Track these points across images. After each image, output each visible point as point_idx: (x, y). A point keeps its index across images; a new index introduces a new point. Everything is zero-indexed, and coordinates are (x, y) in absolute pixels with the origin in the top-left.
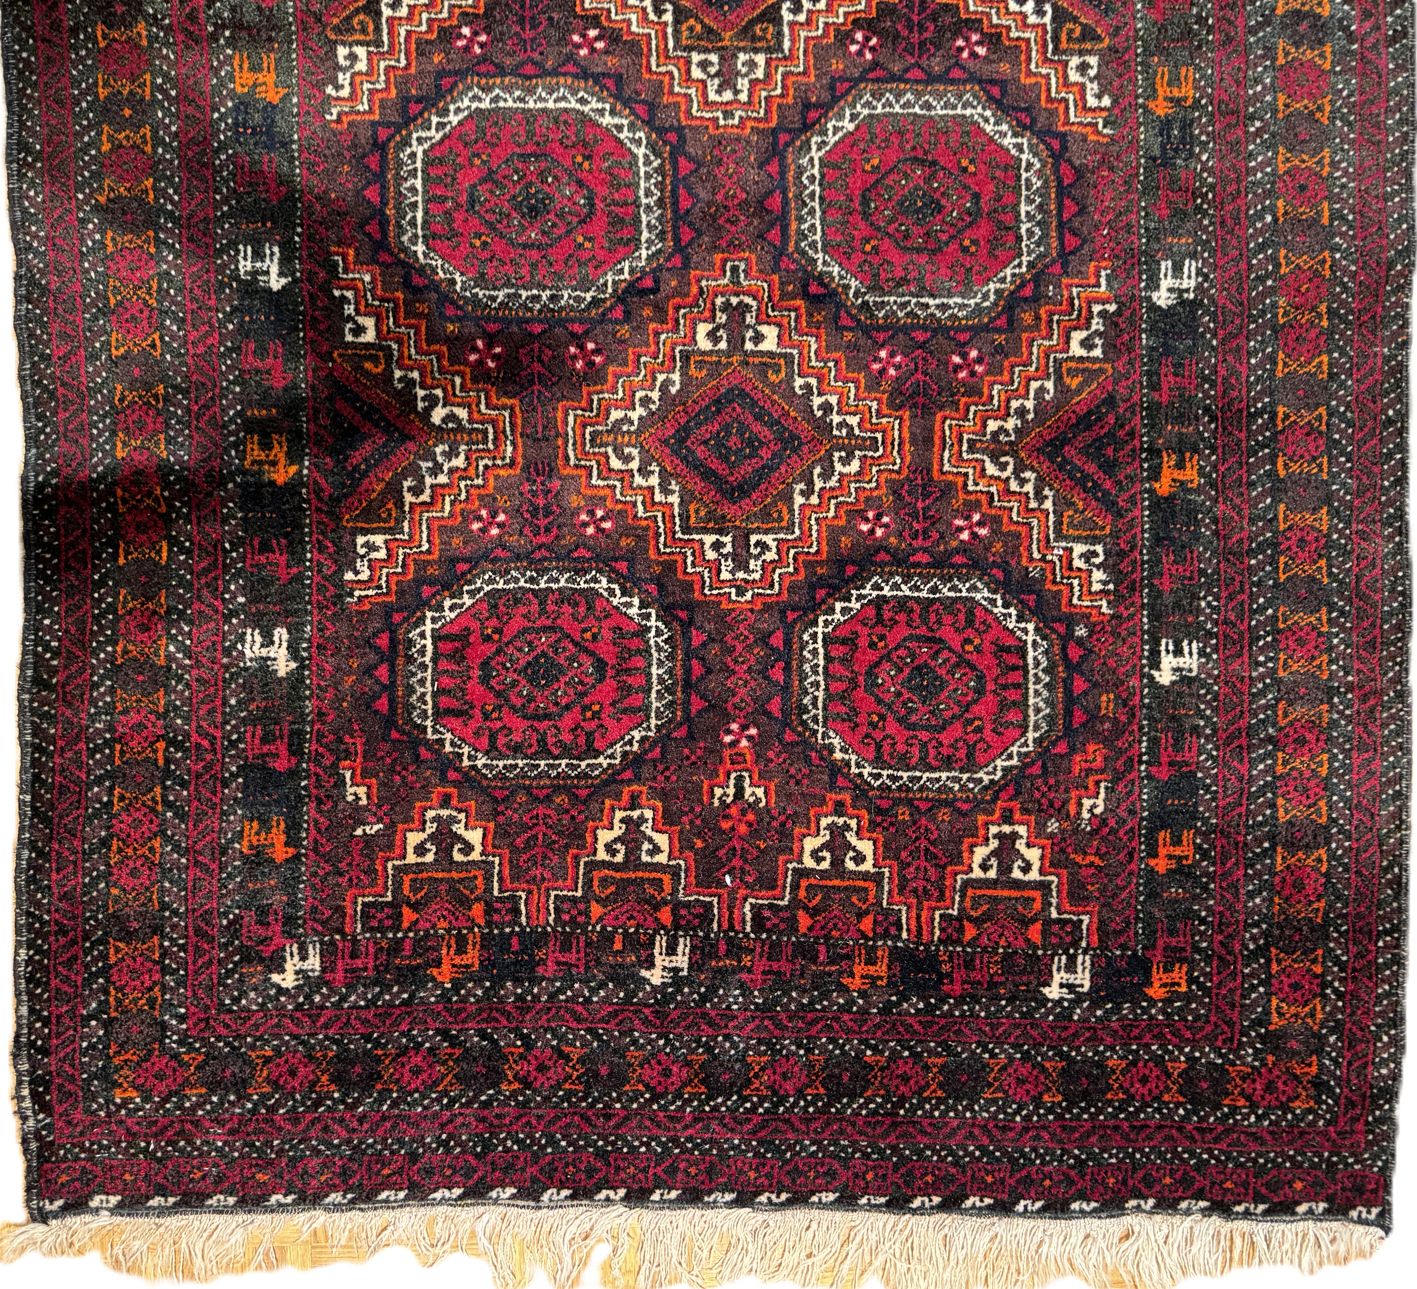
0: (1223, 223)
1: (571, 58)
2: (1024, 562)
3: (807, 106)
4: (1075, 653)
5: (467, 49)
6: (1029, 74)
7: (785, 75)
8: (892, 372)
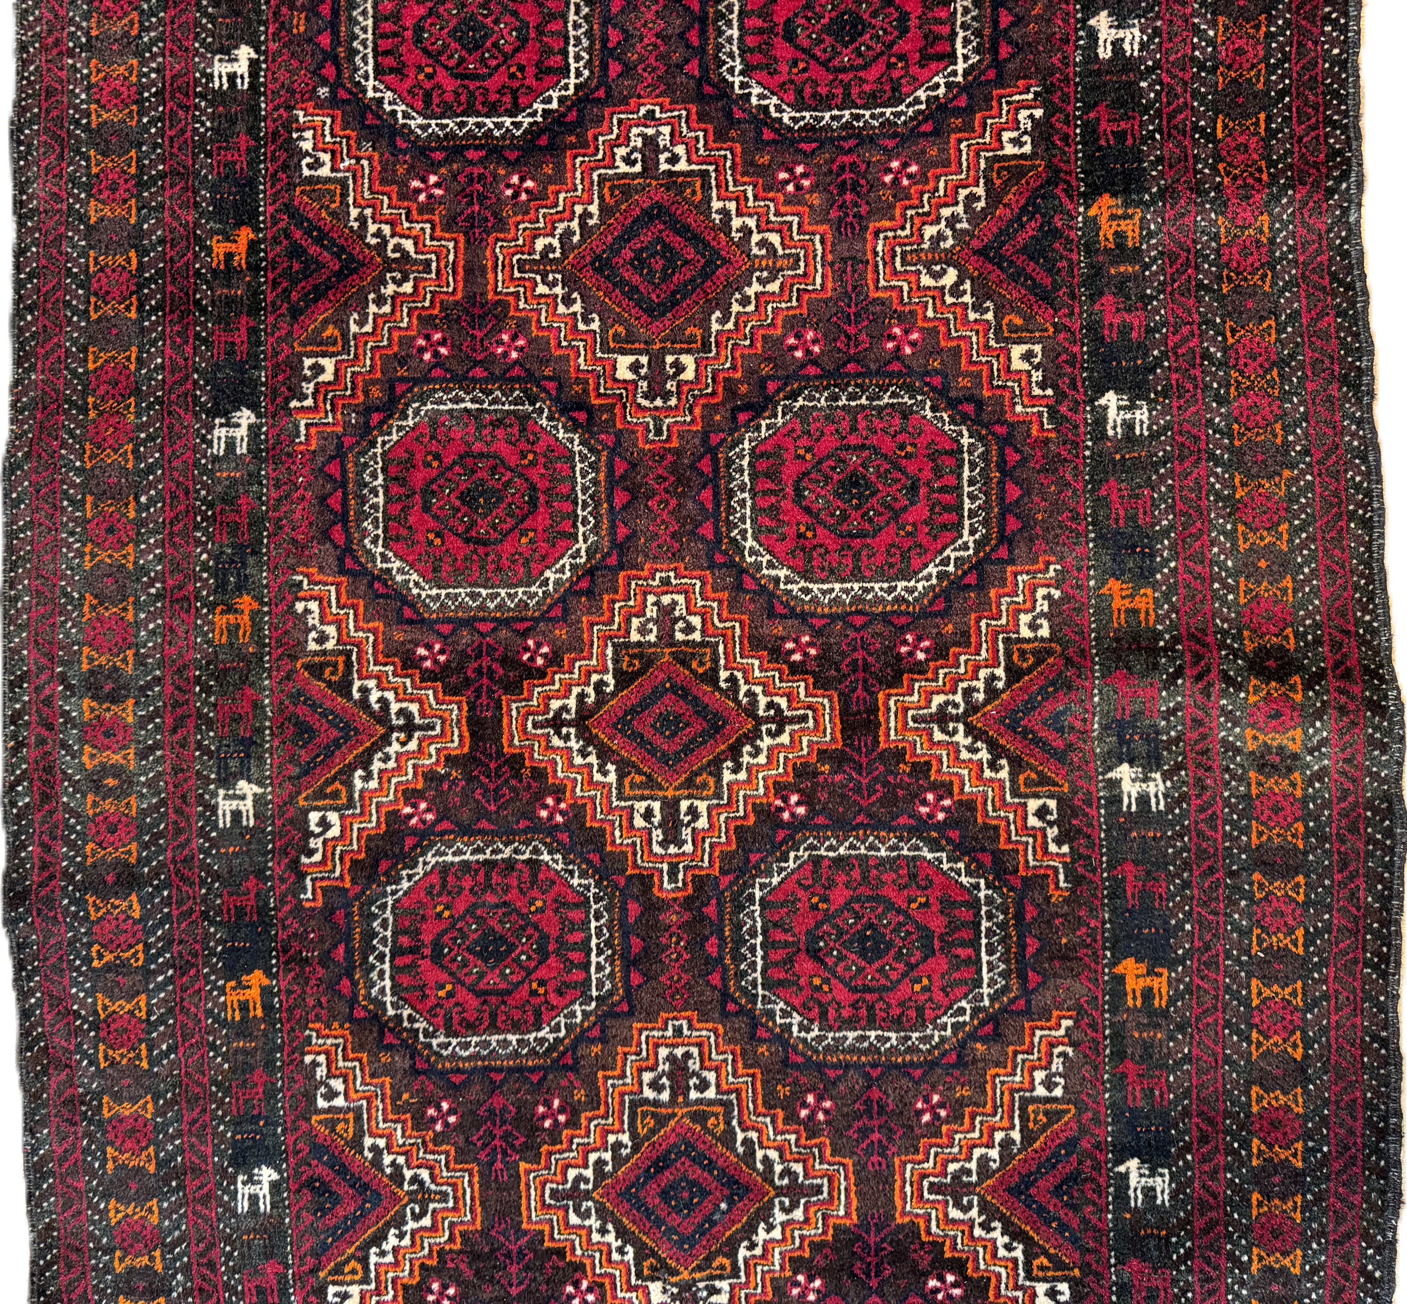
0: (187, 493)
1: (817, 633)
2: (376, 156)
3: (589, 593)
4: (329, 71)
5: (919, 639)
6: (374, 631)
7: (611, 621)
8: (505, 337)
